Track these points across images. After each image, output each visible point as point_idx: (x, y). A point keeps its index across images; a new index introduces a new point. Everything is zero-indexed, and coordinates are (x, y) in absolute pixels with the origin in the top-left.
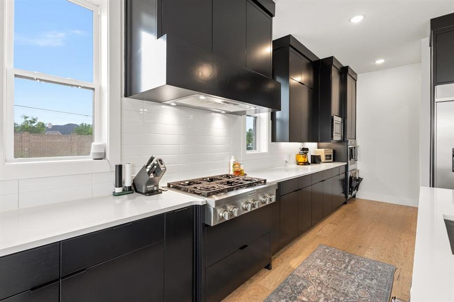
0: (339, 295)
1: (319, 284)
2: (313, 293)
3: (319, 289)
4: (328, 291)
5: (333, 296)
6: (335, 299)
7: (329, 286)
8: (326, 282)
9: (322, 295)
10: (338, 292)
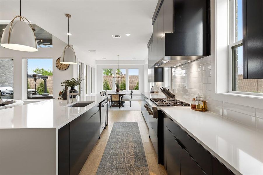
0: (120, 167)
1: (131, 168)
2: (130, 161)
3: (129, 165)
4: (125, 166)
5: (122, 164)
6: (120, 164)
7: (126, 169)
8: (128, 171)
9: (126, 162)
10: (120, 168)
